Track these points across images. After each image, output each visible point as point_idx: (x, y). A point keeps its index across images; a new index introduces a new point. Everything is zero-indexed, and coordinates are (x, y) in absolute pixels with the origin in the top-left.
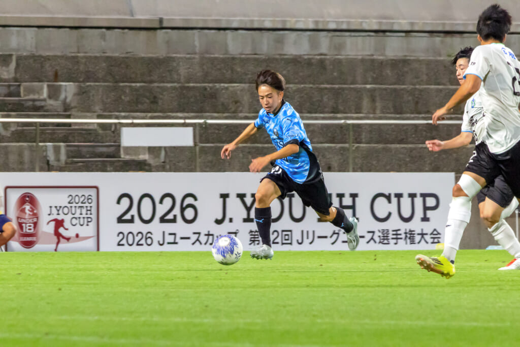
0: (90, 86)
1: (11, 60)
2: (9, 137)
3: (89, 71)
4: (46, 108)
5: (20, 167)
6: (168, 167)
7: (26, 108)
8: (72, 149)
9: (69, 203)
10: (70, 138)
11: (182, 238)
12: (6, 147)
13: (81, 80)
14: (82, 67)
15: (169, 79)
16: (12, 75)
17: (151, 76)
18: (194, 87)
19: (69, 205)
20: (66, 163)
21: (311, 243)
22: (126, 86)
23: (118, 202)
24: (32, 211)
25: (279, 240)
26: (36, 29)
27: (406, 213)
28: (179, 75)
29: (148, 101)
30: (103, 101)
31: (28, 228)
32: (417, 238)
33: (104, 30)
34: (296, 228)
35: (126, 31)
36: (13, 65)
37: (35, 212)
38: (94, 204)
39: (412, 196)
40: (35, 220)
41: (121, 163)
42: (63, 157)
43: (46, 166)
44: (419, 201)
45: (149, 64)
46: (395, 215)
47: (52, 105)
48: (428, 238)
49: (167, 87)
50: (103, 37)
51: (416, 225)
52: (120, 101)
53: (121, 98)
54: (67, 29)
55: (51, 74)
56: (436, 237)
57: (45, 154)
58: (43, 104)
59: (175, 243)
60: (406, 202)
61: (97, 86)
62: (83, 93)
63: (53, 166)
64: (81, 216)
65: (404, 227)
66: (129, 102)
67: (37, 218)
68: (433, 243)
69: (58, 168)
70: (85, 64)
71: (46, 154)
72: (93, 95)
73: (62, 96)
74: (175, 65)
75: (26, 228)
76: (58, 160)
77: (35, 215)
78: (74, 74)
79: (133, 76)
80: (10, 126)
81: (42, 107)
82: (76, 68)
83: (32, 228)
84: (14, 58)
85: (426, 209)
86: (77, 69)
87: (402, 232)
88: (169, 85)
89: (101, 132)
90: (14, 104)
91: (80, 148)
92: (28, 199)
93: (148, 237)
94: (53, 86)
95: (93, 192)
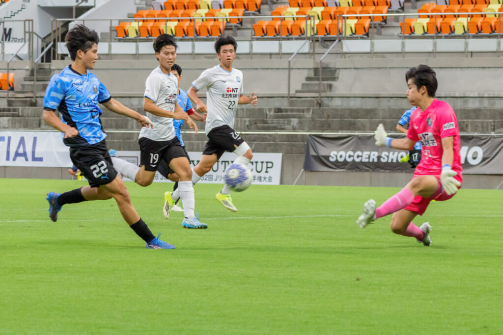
21: (220, 180)
25: (207, 179)
27: (259, 169)
32: (263, 179)
34: (214, 174)
39: (262, 162)
44: (265, 165)
46: (254, 170)
48: (267, 179)
51: (263, 174)
56: (270, 179)
60: (259, 165)
65: (258, 175)
68: (269, 181)
72: (305, 124)
85: (267, 168)
87: (257, 177)
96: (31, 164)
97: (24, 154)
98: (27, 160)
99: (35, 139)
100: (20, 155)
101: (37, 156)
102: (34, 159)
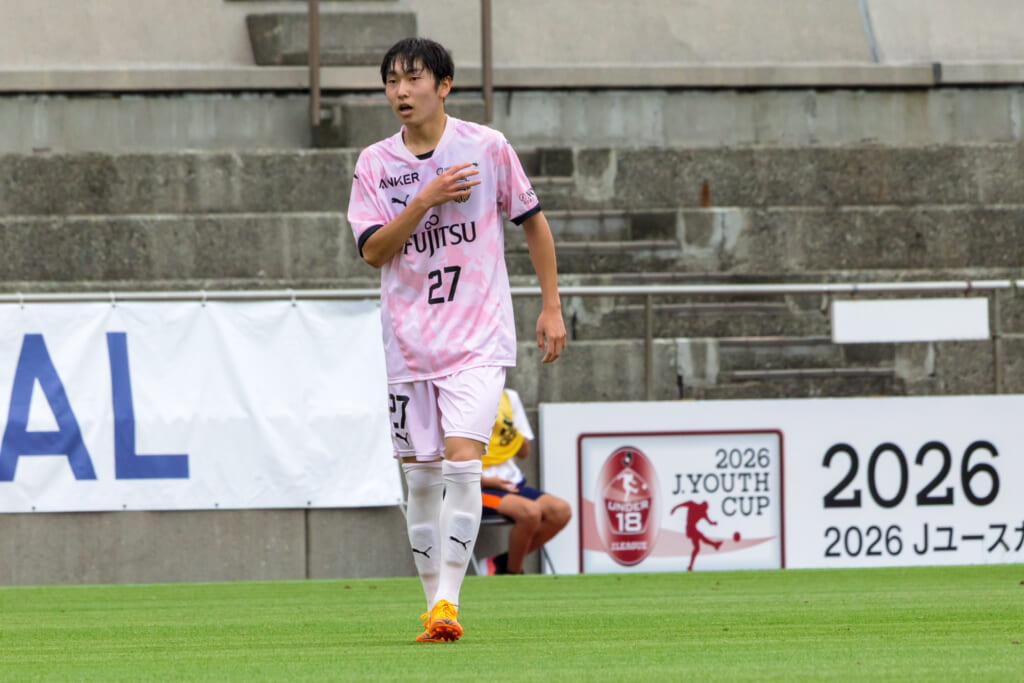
0: (777, 213)
1: (607, 162)
2: (597, 328)
3: (776, 183)
4: (679, 264)
5: (619, 391)
6: (942, 385)
7: (636, 265)
8: (733, 350)
9: (719, 466)
10: (731, 327)
11: (965, 538)
12: (588, 349)
13: (760, 201)
14: (762, 173)
15: (951, 195)
16: (609, 194)
17: (912, 189)
18: (1003, 213)
19: (718, 472)
20: (719, 381)
22: (856, 212)
23: (827, 462)
24: (639, 484)
26: (663, 94)
28: (972, 185)
29: (902, 244)
30: (804, 247)
31: (630, 523)
33: (812, 93)
35: (861, 93)
36: (611, 172)
37: (644, 487)
38: (773, 469)
40: (645, 505)
41: (839, 379)
42: (712, 368)
43: (676, 389)
45: (908, 164)
47: (693, 257)
49: (944, 212)
50: (811, 108)
52: (843, 244)
53: (844, 239)
54: (733, 94)
55: (694, 190)
57: (672, 362)
58: (673, 254)
59: (950, 548)
61: (791, 213)
62: (762, 229)
63: (690, 388)
64: (746, 495)
66: (862, 246)
67: (650, 500)
69: (702, 393)
70: (769, 166)
71: (676, 362)
72: (784, 234)
73: (716, 237)
74: (965, 164)
75: (625, 522)
76: (702, 375)
77: (646, 495)
78: (745, 188)
79: (874, 190)
80: (598, 305)
81: (673, 261)
82: (747, 175)
83: (638, 521)
84: (613, 158)
86: (752, 178)
88: (949, 209)
89: (797, 312)
90: (610, 257)
91: (752, 349)
92: (628, 461)
93: (891, 536)
94: (697, 215)
95: (771, 442)
96: (109, 492)
97: (67, 442)
98: (84, 470)
99: (117, 345)
100: (42, 444)
101: (146, 445)
102: (131, 465)
